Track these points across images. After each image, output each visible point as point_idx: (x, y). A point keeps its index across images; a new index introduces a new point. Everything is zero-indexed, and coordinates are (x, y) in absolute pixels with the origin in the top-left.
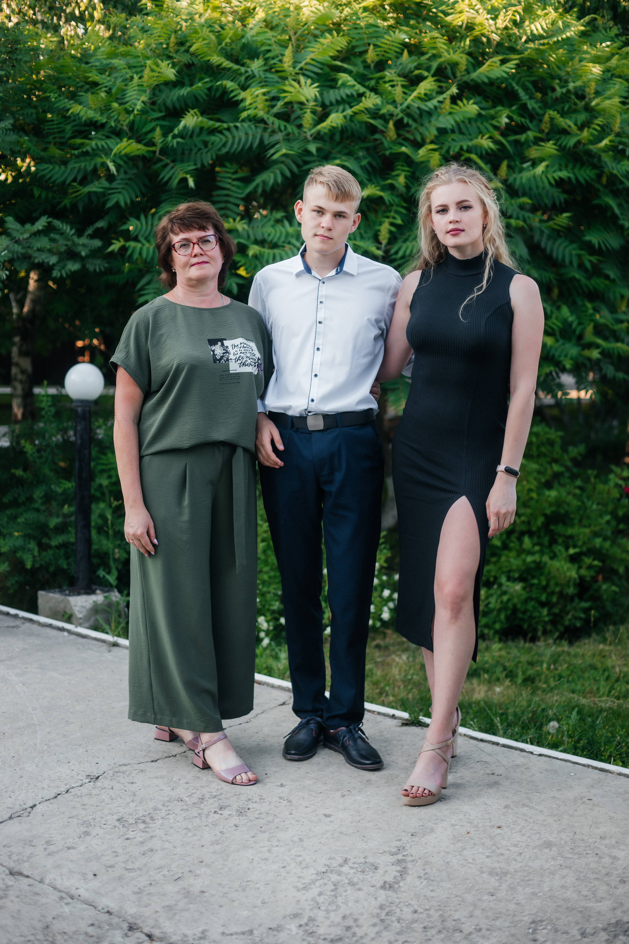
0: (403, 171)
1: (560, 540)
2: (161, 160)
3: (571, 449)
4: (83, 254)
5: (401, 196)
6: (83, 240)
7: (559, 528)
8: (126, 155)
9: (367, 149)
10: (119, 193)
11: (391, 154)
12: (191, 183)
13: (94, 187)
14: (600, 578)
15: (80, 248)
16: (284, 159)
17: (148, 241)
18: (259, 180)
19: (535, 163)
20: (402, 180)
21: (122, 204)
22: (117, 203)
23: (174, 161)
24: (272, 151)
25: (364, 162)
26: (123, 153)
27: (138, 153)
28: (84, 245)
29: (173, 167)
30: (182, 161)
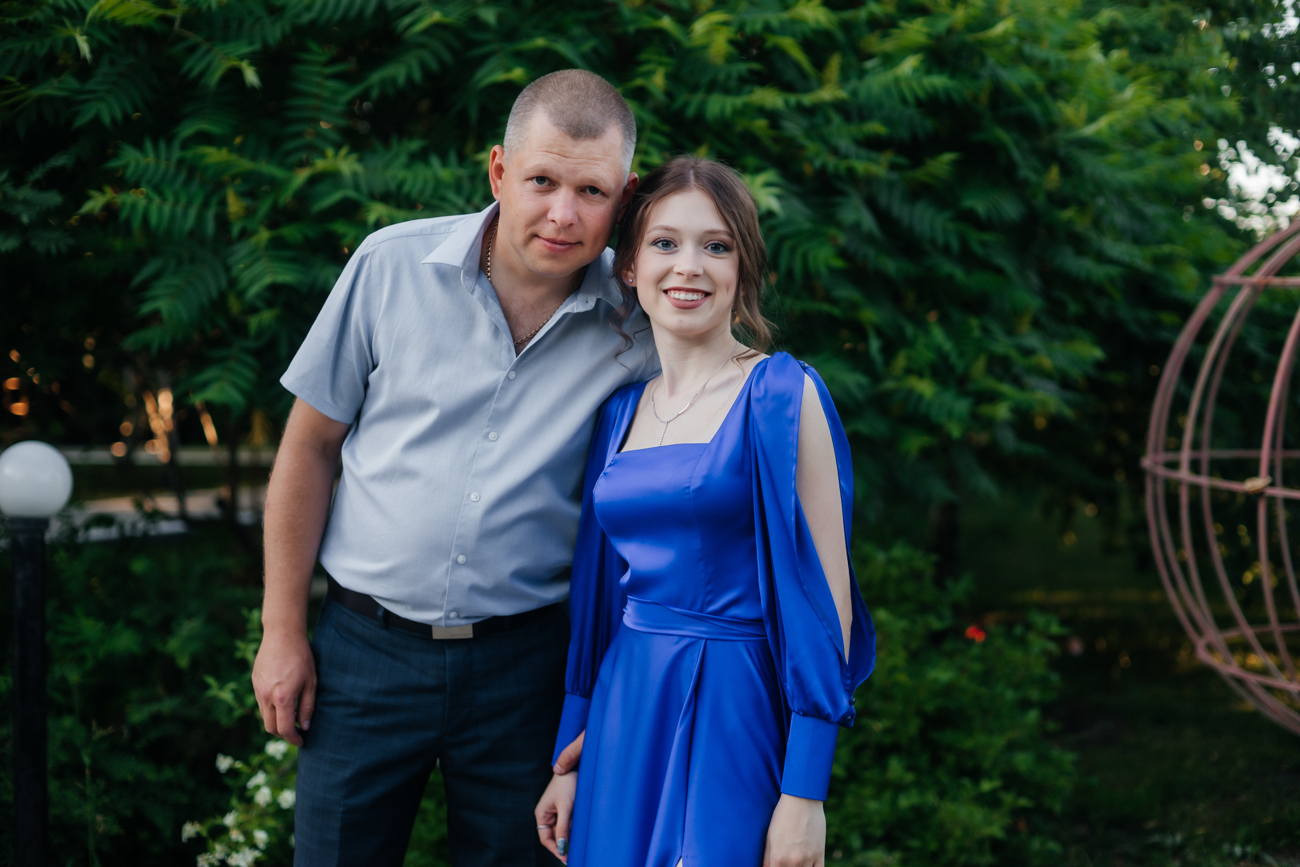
0: (660, 64)
1: (950, 759)
2: (182, 39)
3: (949, 583)
4: (25, 219)
5: (656, 111)
6: (26, 192)
7: (947, 737)
8: (114, 23)
9: (588, 24)
10: (101, 99)
11: (639, 32)
12: (251, 76)
13: (51, 88)
14: (1022, 825)
15: (18, 208)
16: (423, 39)
17: (161, 193)
18: (376, 77)
19: (890, 60)
20: (658, 81)
21: (107, 120)
22: (96, 120)
23: (209, 39)
24: (407, 20)
25: (587, 46)
26: (109, 17)
27: (139, 21)
28: (26, 203)
29: (208, 51)
30: (225, 40)
